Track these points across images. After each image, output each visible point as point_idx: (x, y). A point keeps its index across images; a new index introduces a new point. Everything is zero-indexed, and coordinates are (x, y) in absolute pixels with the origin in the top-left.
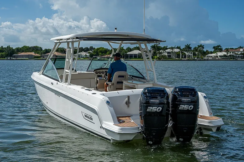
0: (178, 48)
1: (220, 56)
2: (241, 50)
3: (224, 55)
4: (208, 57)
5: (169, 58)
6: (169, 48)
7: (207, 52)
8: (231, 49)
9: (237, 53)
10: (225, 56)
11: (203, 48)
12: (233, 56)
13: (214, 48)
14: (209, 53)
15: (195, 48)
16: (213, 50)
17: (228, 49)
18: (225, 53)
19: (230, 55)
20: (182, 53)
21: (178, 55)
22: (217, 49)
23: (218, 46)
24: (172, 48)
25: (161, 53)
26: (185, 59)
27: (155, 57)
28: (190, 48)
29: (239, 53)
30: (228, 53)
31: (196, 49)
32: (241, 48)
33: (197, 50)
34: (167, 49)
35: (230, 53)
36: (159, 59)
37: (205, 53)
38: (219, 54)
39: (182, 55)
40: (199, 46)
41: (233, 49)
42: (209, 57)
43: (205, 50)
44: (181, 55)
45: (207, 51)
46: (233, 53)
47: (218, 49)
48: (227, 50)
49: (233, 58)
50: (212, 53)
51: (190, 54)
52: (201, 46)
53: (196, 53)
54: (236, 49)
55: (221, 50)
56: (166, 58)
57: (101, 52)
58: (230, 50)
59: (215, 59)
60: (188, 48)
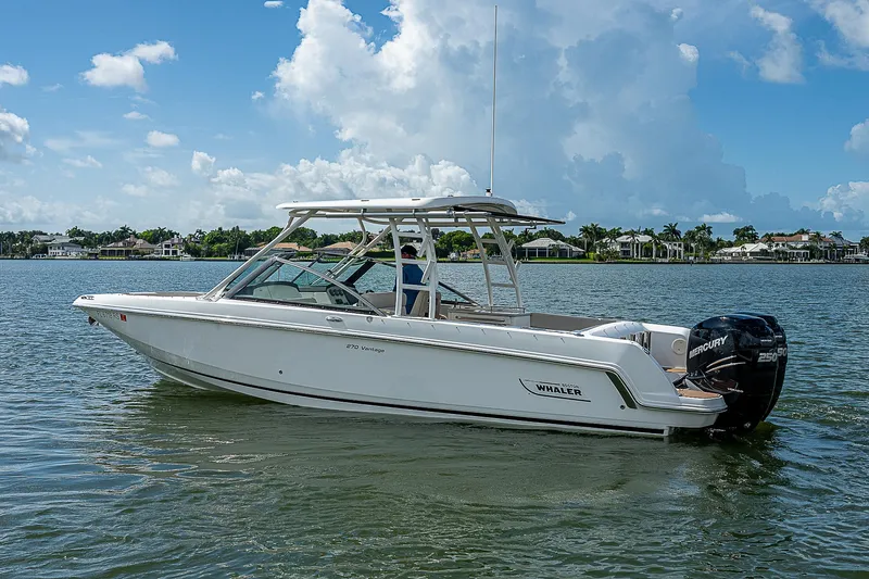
0: (647, 232)
1: (752, 253)
2: (805, 238)
3: (762, 250)
4: (721, 254)
5: (625, 256)
6: (626, 234)
7: (720, 244)
8: (779, 235)
9: (794, 245)
10: (764, 252)
11: (710, 233)
12: (783, 252)
13: (736, 232)
14: (723, 246)
15: (689, 233)
16: (733, 238)
17: (772, 235)
18: (765, 247)
19: (776, 251)
20: (657, 244)
21: (647, 251)
22: (743, 236)
23: (747, 229)
24: (633, 233)
25: (605, 246)
26: (663, 260)
27: (592, 254)
28: (678, 233)
29: (800, 246)
30: (770, 246)
31: (691, 236)
32: (803, 232)
33: (693, 239)
34: (620, 235)
35: (777, 245)
36: (601, 259)
37: (714, 246)
38: (750, 247)
39: (658, 250)
40: (699, 229)
41: (782, 235)
42: (725, 254)
43: (714, 238)
44: (654, 249)
45: (719, 240)
46: (783, 245)
47: (745, 235)
48: (769, 238)
49: (784, 257)
50: (731, 245)
51: (676, 248)
52: (704, 228)
53: (692, 245)
54: (791, 235)
55: (753, 239)
56: (617, 258)
57: (459, 242)
58: (776, 238)
59: (738, 260)
60: (672, 232)
